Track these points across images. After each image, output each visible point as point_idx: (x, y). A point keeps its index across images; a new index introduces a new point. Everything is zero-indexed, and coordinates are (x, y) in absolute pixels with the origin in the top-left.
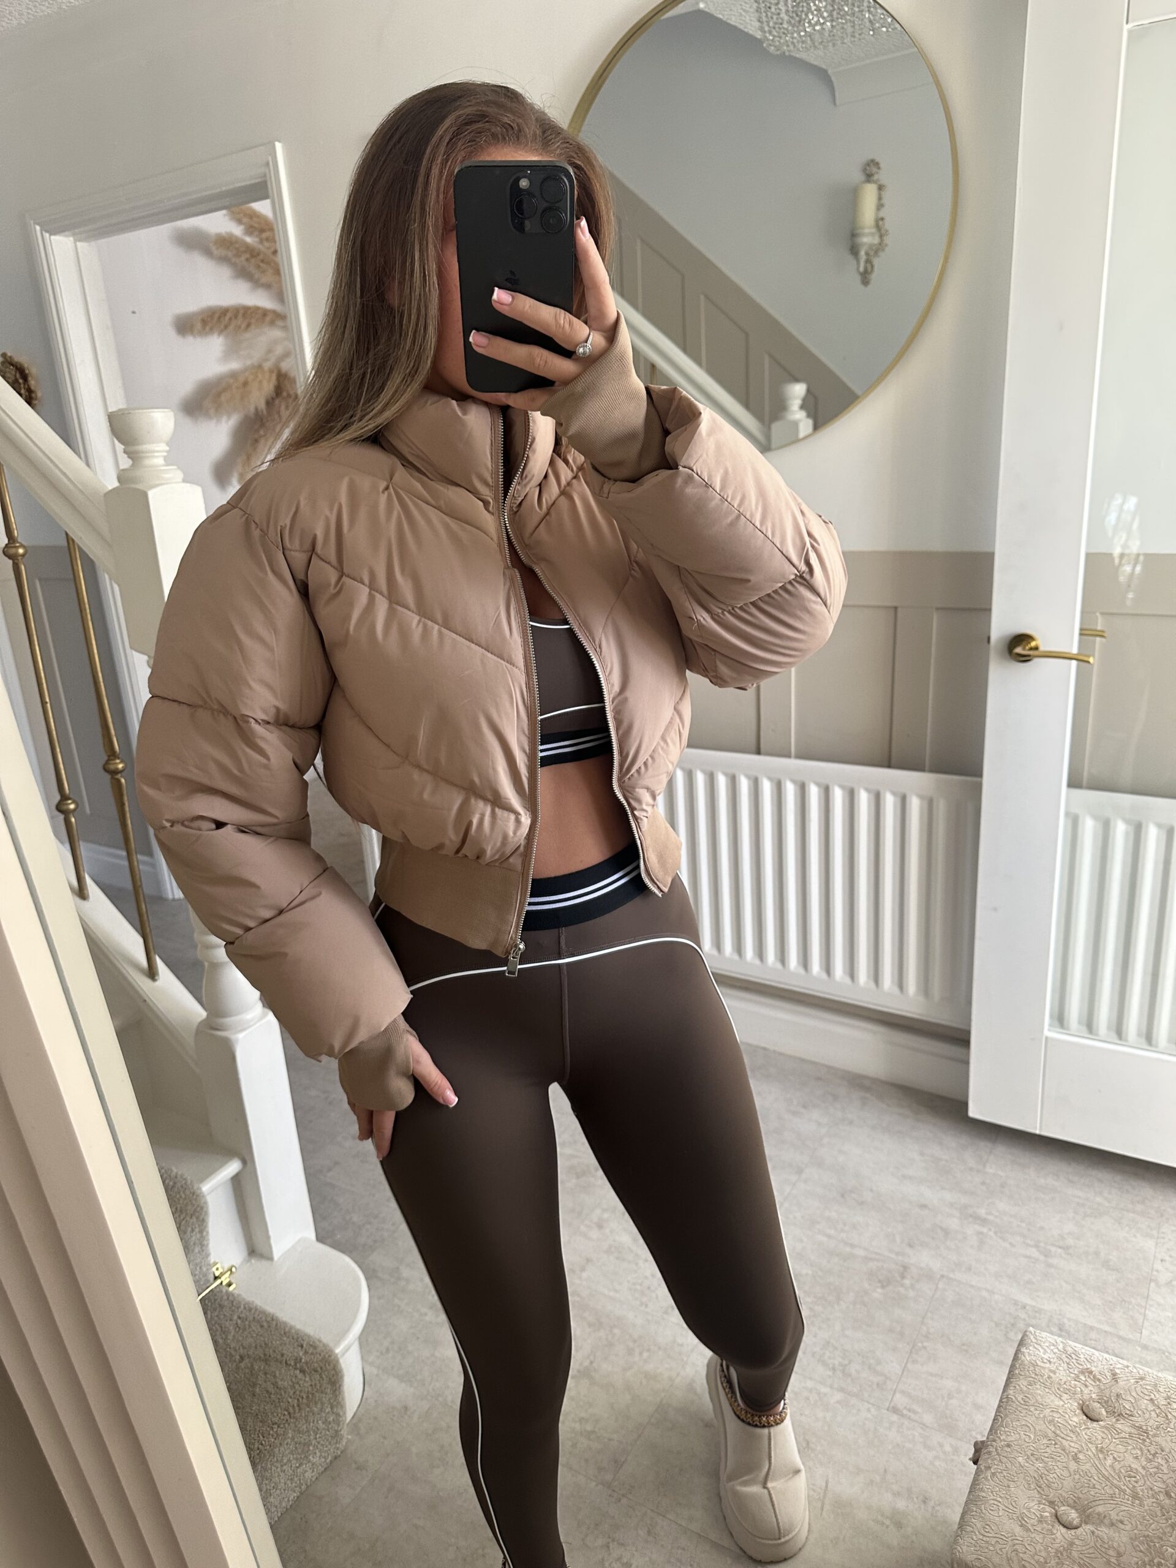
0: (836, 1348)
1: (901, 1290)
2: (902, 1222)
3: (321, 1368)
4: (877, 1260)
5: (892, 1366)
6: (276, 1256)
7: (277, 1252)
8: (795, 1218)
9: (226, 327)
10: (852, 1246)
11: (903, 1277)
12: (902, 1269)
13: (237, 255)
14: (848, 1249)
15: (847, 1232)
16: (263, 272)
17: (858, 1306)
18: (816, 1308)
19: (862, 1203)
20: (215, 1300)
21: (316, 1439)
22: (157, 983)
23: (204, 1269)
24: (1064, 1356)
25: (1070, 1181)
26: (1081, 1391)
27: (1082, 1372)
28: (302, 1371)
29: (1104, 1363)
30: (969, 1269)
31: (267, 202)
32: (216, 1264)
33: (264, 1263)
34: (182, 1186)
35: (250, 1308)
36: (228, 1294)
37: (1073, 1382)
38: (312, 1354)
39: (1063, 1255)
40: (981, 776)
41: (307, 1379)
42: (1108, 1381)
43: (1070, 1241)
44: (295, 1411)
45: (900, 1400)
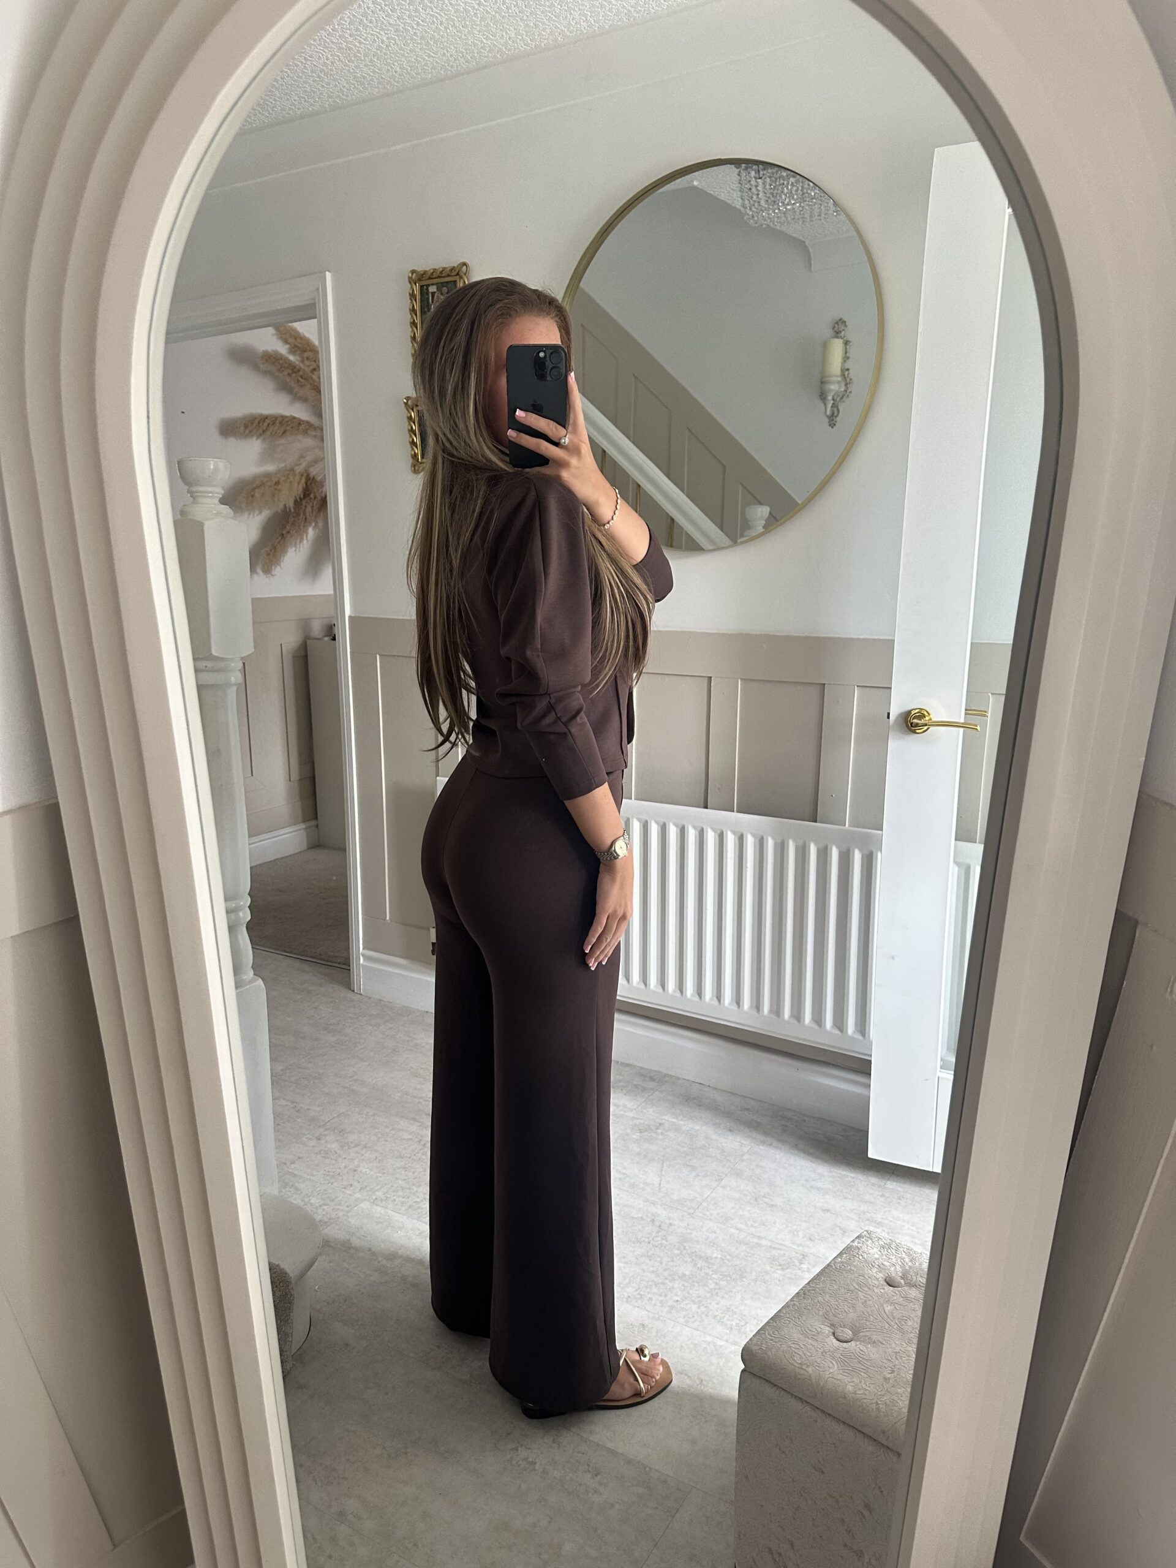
0: (735, 1313)
1: (798, 1271)
2: (806, 1221)
4: (780, 1249)
8: (711, 1214)
9: (264, 431)
10: (759, 1238)
11: (801, 1263)
12: (801, 1257)
13: (281, 370)
14: (755, 1240)
15: (755, 1227)
16: (302, 386)
17: (758, 1283)
18: (721, 1283)
19: (773, 1206)
31: (315, 320)
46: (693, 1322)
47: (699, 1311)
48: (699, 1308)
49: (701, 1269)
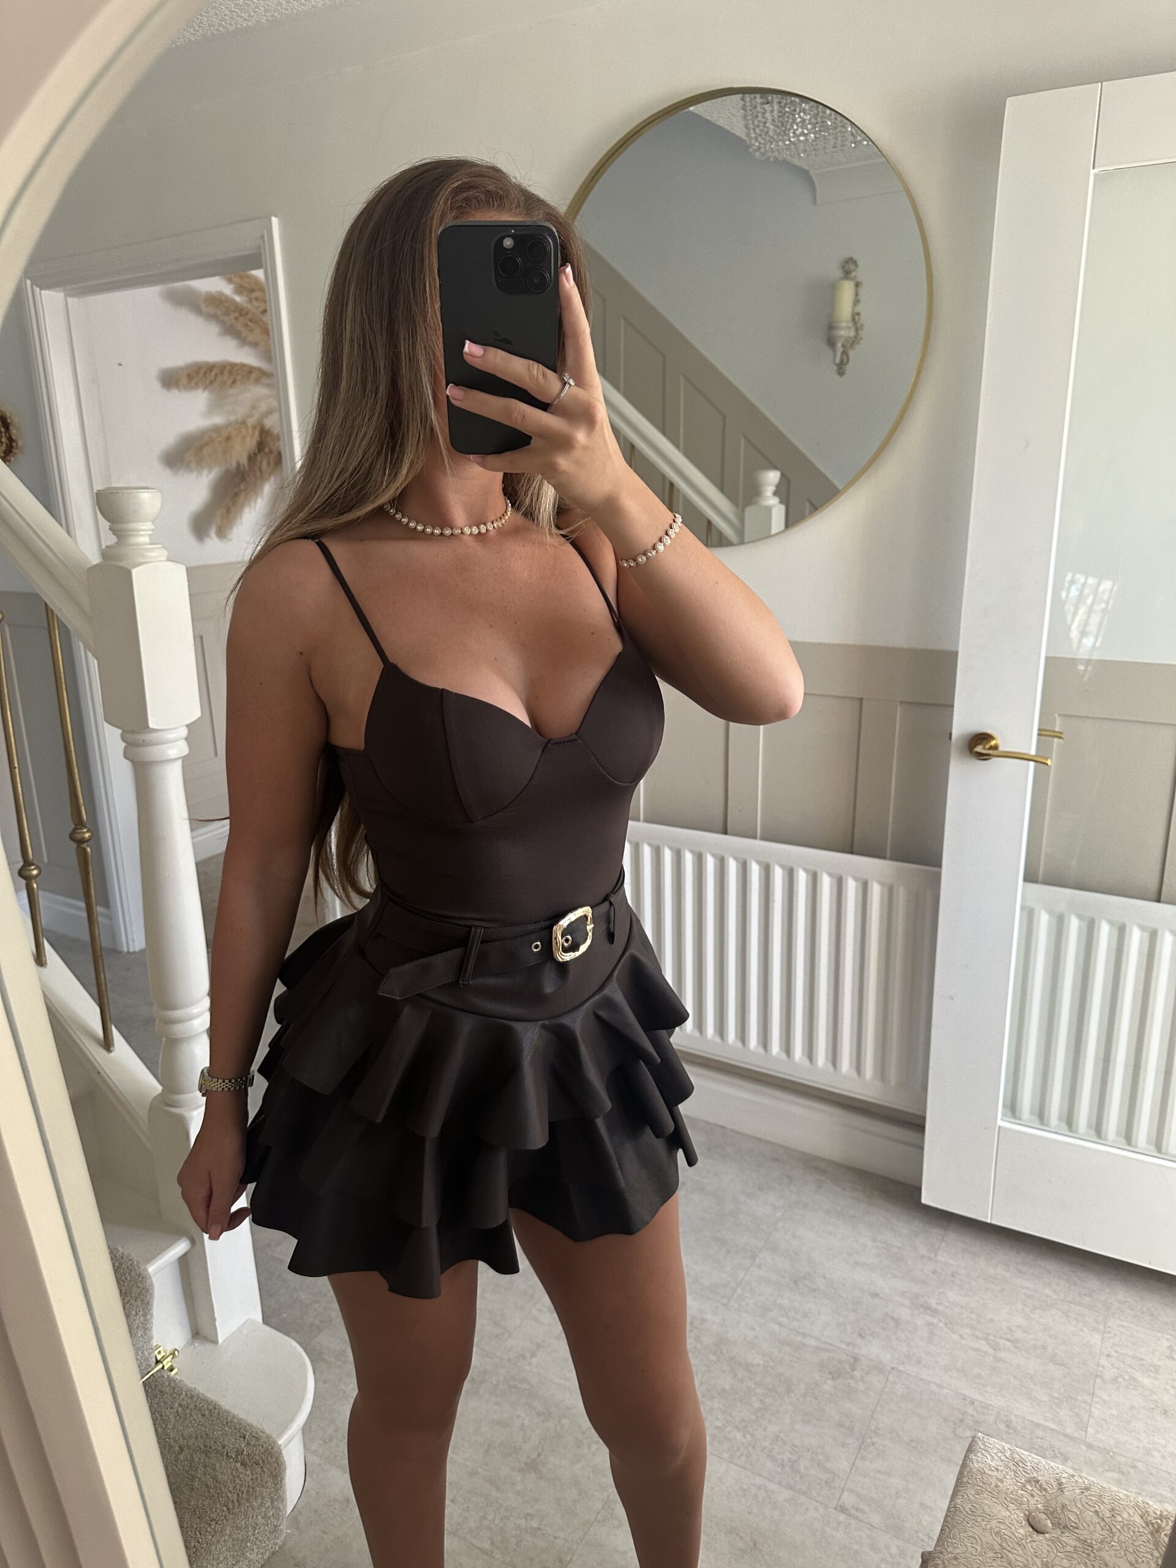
0: (785, 1443)
1: (851, 1381)
2: (854, 1311)
3: (263, 1461)
4: (829, 1351)
5: (841, 1463)
6: (220, 1341)
7: (223, 1333)
8: (747, 1304)
9: (211, 383)
10: (804, 1335)
11: (853, 1370)
12: (852, 1360)
13: (226, 314)
14: (799, 1338)
15: (799, 1321)
16: (252, 331)
17: (808, 1399)
18: (767, 1400)
19: (814, 1290)
20: (156, 1386)
21: (254, 1535)
22: (112, 1054)
23: (146, 1354)
24: (1011, 1464)
25: (1020, 1271)
26: (1028, 1501)
27: (1029, 1481)
28: (243, 1464)
29: (1050, 1472)
30: (919, 1361)
31: (261, 269)
32: (158, 1347)
33: (208, 1346)
34: (128, 1268)
35: (192, 1395)
36: (170, 1379)
37: (1019, 1492)
38: (255, 1445)
39: (1012, 1349)
40: (940, 866)
41: (248, 1473)
42: (1054, 1491)
43: (1019, 1334)
44: (234, 1506)
45: (848, 1499)
46: (739, 1457)
47: (744, 1441)
48: (744, 1437)
49: (741, 1381)
